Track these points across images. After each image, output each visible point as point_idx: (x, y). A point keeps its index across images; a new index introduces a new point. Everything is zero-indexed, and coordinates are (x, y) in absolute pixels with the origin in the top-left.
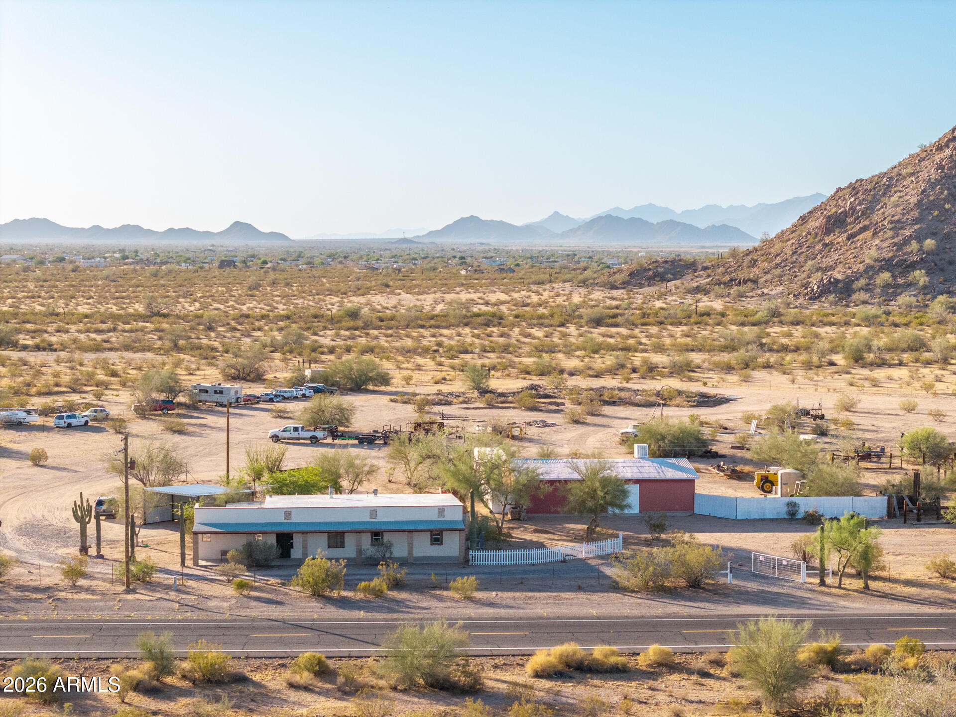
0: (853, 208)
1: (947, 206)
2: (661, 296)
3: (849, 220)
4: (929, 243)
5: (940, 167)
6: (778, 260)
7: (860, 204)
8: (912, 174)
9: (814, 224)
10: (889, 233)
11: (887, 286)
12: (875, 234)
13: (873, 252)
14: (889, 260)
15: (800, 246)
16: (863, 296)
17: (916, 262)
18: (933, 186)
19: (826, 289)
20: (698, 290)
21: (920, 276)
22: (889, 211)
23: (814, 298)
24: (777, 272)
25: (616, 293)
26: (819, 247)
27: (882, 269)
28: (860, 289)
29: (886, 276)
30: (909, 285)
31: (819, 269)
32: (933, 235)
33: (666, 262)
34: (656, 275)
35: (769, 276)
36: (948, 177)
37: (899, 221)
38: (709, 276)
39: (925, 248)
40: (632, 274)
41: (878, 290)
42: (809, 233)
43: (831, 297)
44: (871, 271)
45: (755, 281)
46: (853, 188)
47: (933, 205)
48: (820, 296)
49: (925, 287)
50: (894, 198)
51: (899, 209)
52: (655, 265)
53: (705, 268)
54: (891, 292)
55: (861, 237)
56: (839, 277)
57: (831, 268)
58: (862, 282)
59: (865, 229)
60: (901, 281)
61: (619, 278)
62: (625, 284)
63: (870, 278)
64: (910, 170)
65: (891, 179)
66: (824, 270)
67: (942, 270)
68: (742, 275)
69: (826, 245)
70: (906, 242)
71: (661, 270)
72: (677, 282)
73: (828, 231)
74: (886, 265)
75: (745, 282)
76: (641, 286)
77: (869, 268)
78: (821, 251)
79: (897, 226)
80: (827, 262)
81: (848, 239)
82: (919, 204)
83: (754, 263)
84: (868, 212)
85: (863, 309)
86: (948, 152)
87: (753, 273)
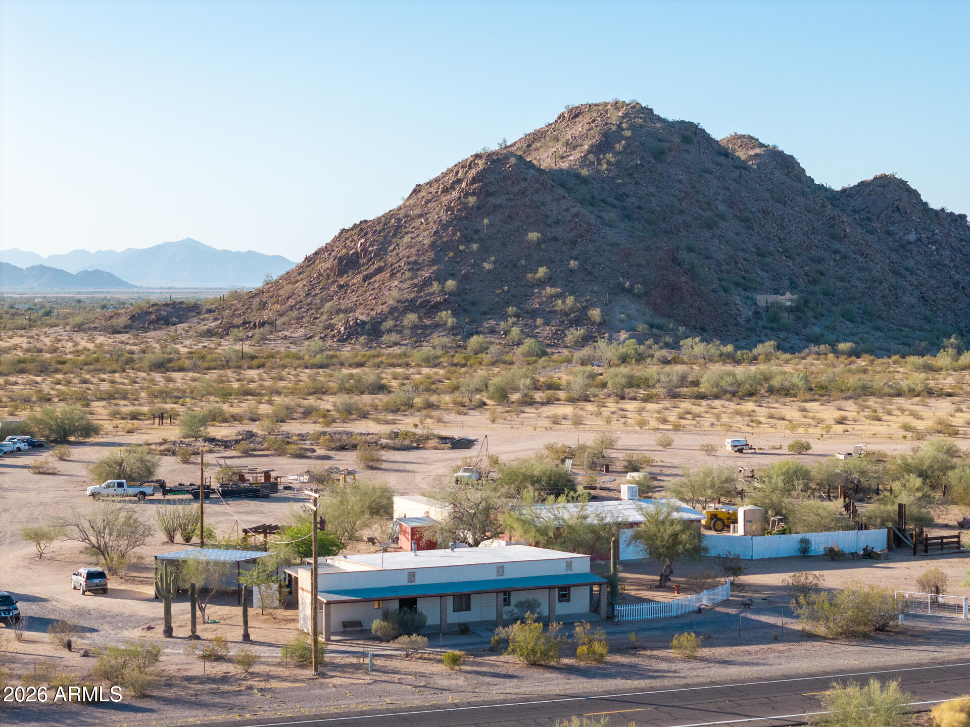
0: (364, 249)
1: (461, 248)
2: (174, 340)
3: (362, 261)
4: (451, 284)
5: (449, 209)
6: (291, 302)
7: (371, 245)
8: (420, 216)
9: (324, 265)
10: (408, 274)
11: (415, 327)
12: (392, 275)
13: (395, 294)
14: (412, 301)
15: (313, 287)
16: (394, 337)
17: (440, 303)
18: (445, 227)
19: (355, 331)
20: (209, 333)
21: (445, 316)
22: (403, 253)
23: (344, 340)
24: (295, 313)
25: (124, 337)
26: (334, 288)
27: (406, 310)
28: (389, 331)
29: (412, 317)
30: (437, 326)
31: (339, 311)
32: (452, 276)
33: (167, 305)
34: (158, 319)
35: (285, 319)
36: (456, 218)
37: (415, 263)
38: (216, 319)
39: (447, 289)
40: (133, 318)
41: (408, 331)
42: (320, 275)
43: (362, 339)
44: (396, 312)
45: (271, 323)
46: (362, 228)
47: (448, 246)
48: (349, 337)
49: (453, 328)
50: (406, 239)
51: (413, 251)
52: (156, 308)
53: (210, 311)
54: (420, 334)
55: (378, 278)
56: (364, 318)
57: (351, 310)
58: (389, 323)
59: (380, 270)
60: (428, 323)
61: (121, 321)
62: (126, 329)
63: (396, 319)
64: (417, 211)
65: (399, 220)
66: (347, 311)
67: (465, 311)
68: (255, 318)
69: (341, 287)
70: (427, 283)
71: (163, 313)
72: (185, 325)
73: (341, 273)
74: (410, 306)
75: (262, 324)
76: (146, 330)
77: (392, 310)
78: (336, 293)
79: (415, 267)
80: (345, 303)
81: (364, 280)
82: (433, 245)
83: (263, 306)
84: (381, 253)
85: (397, 350)
86: (455, 194)
87: (266, 315)
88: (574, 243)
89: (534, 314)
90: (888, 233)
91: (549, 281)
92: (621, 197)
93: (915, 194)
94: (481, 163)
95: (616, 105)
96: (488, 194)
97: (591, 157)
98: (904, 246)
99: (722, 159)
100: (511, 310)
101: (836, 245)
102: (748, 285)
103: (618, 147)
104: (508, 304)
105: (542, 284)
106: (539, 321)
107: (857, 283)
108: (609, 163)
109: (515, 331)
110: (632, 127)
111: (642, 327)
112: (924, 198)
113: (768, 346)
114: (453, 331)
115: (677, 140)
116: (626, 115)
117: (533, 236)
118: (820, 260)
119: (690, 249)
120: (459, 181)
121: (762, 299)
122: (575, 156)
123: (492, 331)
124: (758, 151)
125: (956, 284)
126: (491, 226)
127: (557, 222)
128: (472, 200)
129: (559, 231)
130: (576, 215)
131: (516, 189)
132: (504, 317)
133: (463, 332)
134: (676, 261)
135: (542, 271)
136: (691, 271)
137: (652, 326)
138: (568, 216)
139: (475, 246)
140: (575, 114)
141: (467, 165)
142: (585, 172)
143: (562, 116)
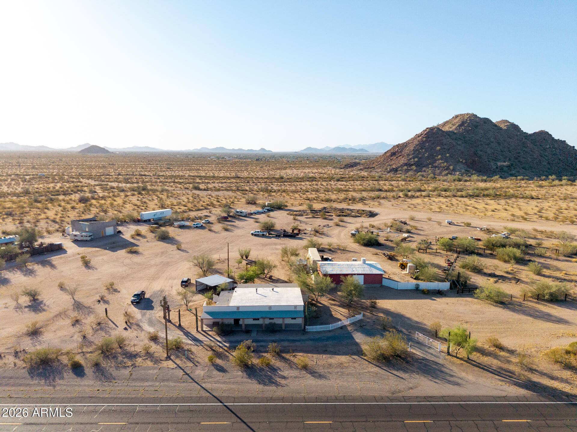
0: (397, 151)
1: (420, 151)
2: (352, 171)
3: (396, 153)
4: (416, 159)
5: (419, 141)
6: (380, 163)
7: (399, 149)
9: (388, 154)
10: (406, 157)
11: (406, 170)
12: (403, 157)
13: (403, 162)
14: (407, 163)
15: (385, 159)
16: (400, 172)
17: (413, 164)
18: (417, 146)
19: (391, 171)
21: (414, 167)
22: (406, 151)
23: (388, 172)
25: (342, 170)
26: (389, 160)
27: (405, 165)
29: (406, 167)
30: (411, 169)
31: (389, 165)
32: (417, 157)
33: (353, 163)
34: (351, 166)
35: (377, 167)
36: (420, 144)
38: (363, 166)
39: (415, 161)
40: (345, 166)
41: (404, 171)
42: (387, 156)
43: (393, 172)
44: (402, 166)
45: (374, 168)
46: (398, 146)
47: (417, 150)
49: (415, 170)
50: (408, 148)
51: (409, 151)
55: (399, 158)
56: (394, 167)
57: (392, 165)
58: (400, 169)
59: (400, 156)
60: (409, 168)
61: (343, 166)
62: (344, 168)
63: (402, 168)
64: (411, 142)
65: (407, 144)
67: (419, 166)
68: (371, 166)
69: (391, 159)
70: (411, 159)
72: (356, 168)
73: (392, 156)
74: (406, 164)
75: (372, 168)
79: (408, 155)
80: (391, 163)
81: (396, 158)
82: (413, 150)
83: (374, 163)
84: (401, 152)
85: (400, 175)
86: (420, 137)
87: (374, 166)
88: (449, 149)
89: (436, 167)
90: (541, 146)
91: (441, 159)
92: (464, 138)
93: (551, 135)
94: (428, 130)
95: (467, 114)
96: (429, 138)
97: (458, 128)
98: (545, 149)
99: (494, 127)
100: (430, 166)
103: (465, 125)
104: (430, 164)
105: (439, 160)
106: (437, 169)
108: (462, 129)
109: (430, 171)
110: (470, 120)
111: (463, 171)
112: (553, 136)
115: (482, 123)
116: (469, 117)
117: (438, 148)
120: (422, 134)
121: (499, 164)
122: (454, 127)
123: (425, 171)
124: (508, 124)
126: (429, 145)
127: (445, 144)
128: (424, 139)
129: (446, 147)
130: (450, 143)
131: (436, 136)
132: (428, 168)
133: (417, 171)
134: (475, 154)
135: (439, 156)
137: (466, 170)
138: (448, 143)
139: (424, 150)
140: (457, 116)
141: (425, 130)
142: (456, 131)
143: (453, 117)
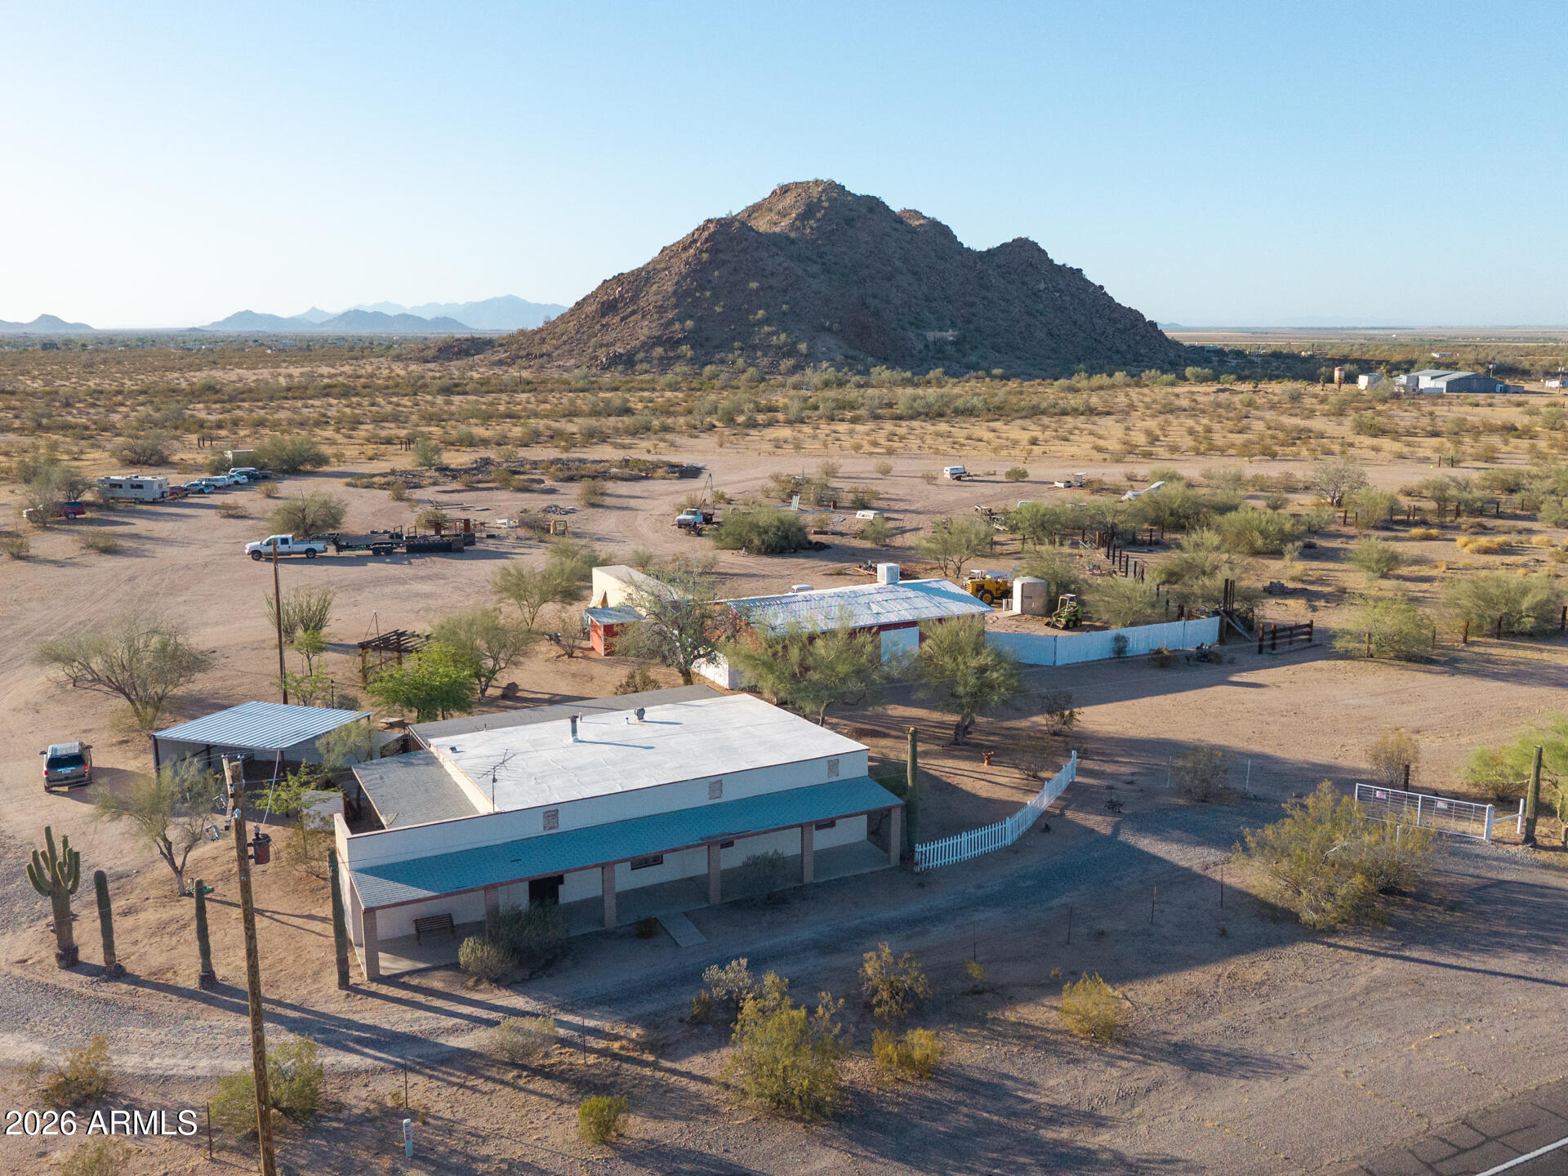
0: (621, 295)
1: (698, 294)
2: (471, 368)
3: (619, 305)
4: (689, 323)
5: (687, 263)
6: (565, 338)
7: (627, 292)
8: (665, 269)
9: (590, 309)
10: (656, 316)
11: (661, 358)
12: (643, 317)
13: (646, 331)
14: (659, 338)
15: (582, 326)
16: (645, 366)
17: (680, 339)
18: (684, 278)
19: (614, 361)
20: (500, 363)
21: (685, 349)
22: (652, 299)
23: (605, 368)
24: (567, 347)
25: (432, 366)
26: (598, 327)
27: (654, 345)
28: (641, 361)
29: (659, 350)
30: (679, 357)
31: (601, 346)
32: (691, 317)
33: (467, 340)
34: (460, 351)
35: (560, 351)
36: (695, 271)
37: (661, 306)
38: (506, 352)
39: (687, 328)
40: (440, 350)
41: (656, 362)
42: (587, 316)
43: (620, 368)
44: (647, 346)
45: (549, 355)
46: (619, 279)
47: (687, 293)
48: (609, 367)
49: (692, 359)
50: (654, 288)
51: (660, 297)
52: (459, 342)
53: (501, 345)
54: (665, 364)
55: (632, 318)
56: (621, 351)
57: (612, 344)
58: (641, 355)
59: (634, 312)
60: (672, 354)
61: (430, 353)
62: (434, 359)
63: (647, 352)
64: (663, 265)
65: (649, 272)
66: (608, 345)
67: (702, 345)
68: (536, 351)
69: (603, 326)
70: (670, 323)
71: (464, 347)
72: (481, 356)
73: (603, 315)
74: (658, 341)
75: (542, 356)
76: (450, 360)
77: (644, 345)
78: (600, 331)
79: (661, 310)
80: (608, 338)
81: (622, 320)
82: (675, 293)
83: (543, 341)
84: (634, 299)
85: (647, 377)
86: (692, 251)
87: (545, 349)
88: (785, 291)
89: (754, 348)
90: (1023, 283)
91: (766, 321)
92: (821, 255)
93: (1044, 253)
94: (712, 227)
95: (817, 183)
96: (718, 251)
97: (797, 223)
98: (1036, 294)
99: (897, 226)
100: (736, 344)
101: (984, 293)
102: (919, 324)
103: (819, 215)
104: (734, 339)
105: (761, 323)
106: (759, 353)
107: (1000, 322)
108: (811, 228)
109: (740, 361)
110: (829, 199)
111: (839, 358)
112: (1050, 256)
113: (938, 372)
114: (692, 361)
115: (864, 210)
116: (824, 191)
117: (754, 285)
118: (972, 305)
119: (875, 297)
120: (695, 241)
121: (931, 336)
122: (785, 223)
123: (723, 362)
124: (922, 222)
125: (1075, 323)
126: (720, 277)
127: (772, 274)
128: (705, 256)
129: (774, 282)
130: (786, 269)
131: (740, 248)
132: (732, 350)
133: (699, 362)
134: (865, 306)
135: (761, 313)
136: (876, 314)
137: (846, 357)
138: (781, 269)
139: (708, 294)
140: (785, 190)
141: (701, 229)
142: (793, 235)
143: (774, 192)
